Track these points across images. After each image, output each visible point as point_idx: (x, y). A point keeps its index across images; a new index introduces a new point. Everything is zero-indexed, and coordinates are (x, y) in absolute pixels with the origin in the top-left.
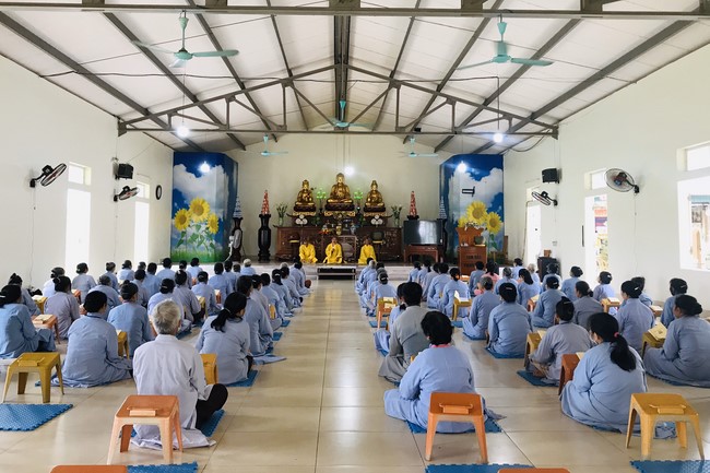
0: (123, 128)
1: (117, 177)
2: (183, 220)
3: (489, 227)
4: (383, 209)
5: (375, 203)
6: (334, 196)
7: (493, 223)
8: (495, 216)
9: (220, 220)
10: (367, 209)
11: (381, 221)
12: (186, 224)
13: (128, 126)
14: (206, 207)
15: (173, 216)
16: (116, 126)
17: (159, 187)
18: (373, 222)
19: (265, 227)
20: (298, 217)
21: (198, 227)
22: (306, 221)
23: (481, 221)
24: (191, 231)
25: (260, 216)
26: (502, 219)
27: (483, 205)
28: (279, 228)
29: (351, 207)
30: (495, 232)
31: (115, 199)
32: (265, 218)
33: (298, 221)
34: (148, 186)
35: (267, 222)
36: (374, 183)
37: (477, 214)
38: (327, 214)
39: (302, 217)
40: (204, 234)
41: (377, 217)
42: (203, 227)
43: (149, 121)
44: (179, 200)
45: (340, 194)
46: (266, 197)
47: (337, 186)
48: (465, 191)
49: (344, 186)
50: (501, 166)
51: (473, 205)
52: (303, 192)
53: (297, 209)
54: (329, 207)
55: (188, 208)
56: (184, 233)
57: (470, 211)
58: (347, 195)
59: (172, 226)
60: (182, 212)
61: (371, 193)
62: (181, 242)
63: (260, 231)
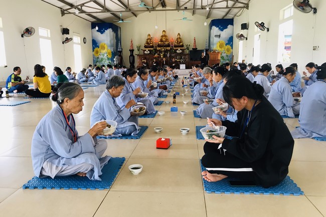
0: (63, 12)
1: (63, 34)
2: (97, 52)
3: (226, 52)
4: (182, 46)
5: (179, 43)
6: (161, 41)
7: (228, 50)
8: (229, 46)
9: (112, 52)
10: (175, 46)
11: (181, 51)
12: (99, 54)
13: (65, 12)
14: (106, 46)
15: (93, 51)
16: (60, 12)
17: (84, 38)
18: (178, 51)
19: (132, 55)
20: (146, 50)
21: (104, 55)
22: (149, 52)
23: (223, 49)
24: (101, 57)
25: (130, 50)
26: (232, 48)
27: (224, 42)
28: (138, 55)
29: (169, 46)
30: (229, 54)
31: (63, 43)
32: (132, 51)
33: (146, 52)
34: (79, 38)
35: (133, 53)
36: (179, 34)
37: (221, 46)
38: (158, 49)
39: (147, 50)
40: (106, 58)
41: (179, 49)
42: (106, 55)
43: (73, 9)
44: (95, 44)
45: (164, 40)
46: (131, 42)
47: (162, 36)
48: (216, 36)
49: (165, 36)
50: (232, 24)
51: (219, 42)
52: (148, 39)
53: (145, 47)
54: (159, 46)
55: (99, 47)
56: (98, 58)
57: (218, 44)
58: (167, 40)
59: (93, 55)
60: (96, 49)
61: (177, 39)
62: (97, 61)
63: (130, 57)
